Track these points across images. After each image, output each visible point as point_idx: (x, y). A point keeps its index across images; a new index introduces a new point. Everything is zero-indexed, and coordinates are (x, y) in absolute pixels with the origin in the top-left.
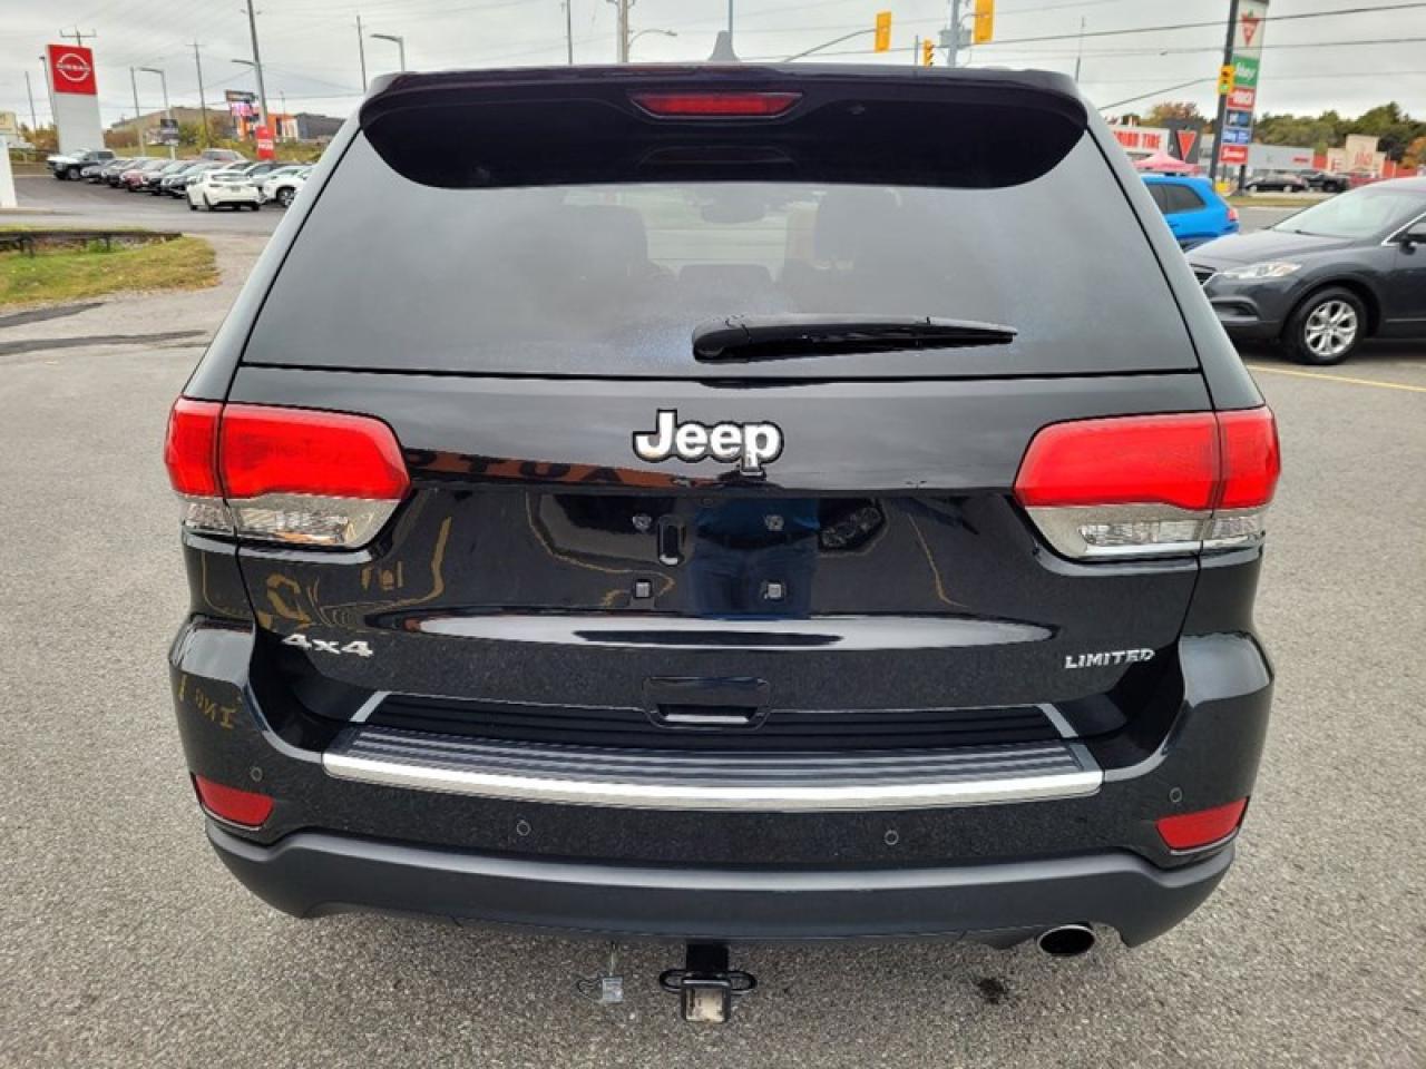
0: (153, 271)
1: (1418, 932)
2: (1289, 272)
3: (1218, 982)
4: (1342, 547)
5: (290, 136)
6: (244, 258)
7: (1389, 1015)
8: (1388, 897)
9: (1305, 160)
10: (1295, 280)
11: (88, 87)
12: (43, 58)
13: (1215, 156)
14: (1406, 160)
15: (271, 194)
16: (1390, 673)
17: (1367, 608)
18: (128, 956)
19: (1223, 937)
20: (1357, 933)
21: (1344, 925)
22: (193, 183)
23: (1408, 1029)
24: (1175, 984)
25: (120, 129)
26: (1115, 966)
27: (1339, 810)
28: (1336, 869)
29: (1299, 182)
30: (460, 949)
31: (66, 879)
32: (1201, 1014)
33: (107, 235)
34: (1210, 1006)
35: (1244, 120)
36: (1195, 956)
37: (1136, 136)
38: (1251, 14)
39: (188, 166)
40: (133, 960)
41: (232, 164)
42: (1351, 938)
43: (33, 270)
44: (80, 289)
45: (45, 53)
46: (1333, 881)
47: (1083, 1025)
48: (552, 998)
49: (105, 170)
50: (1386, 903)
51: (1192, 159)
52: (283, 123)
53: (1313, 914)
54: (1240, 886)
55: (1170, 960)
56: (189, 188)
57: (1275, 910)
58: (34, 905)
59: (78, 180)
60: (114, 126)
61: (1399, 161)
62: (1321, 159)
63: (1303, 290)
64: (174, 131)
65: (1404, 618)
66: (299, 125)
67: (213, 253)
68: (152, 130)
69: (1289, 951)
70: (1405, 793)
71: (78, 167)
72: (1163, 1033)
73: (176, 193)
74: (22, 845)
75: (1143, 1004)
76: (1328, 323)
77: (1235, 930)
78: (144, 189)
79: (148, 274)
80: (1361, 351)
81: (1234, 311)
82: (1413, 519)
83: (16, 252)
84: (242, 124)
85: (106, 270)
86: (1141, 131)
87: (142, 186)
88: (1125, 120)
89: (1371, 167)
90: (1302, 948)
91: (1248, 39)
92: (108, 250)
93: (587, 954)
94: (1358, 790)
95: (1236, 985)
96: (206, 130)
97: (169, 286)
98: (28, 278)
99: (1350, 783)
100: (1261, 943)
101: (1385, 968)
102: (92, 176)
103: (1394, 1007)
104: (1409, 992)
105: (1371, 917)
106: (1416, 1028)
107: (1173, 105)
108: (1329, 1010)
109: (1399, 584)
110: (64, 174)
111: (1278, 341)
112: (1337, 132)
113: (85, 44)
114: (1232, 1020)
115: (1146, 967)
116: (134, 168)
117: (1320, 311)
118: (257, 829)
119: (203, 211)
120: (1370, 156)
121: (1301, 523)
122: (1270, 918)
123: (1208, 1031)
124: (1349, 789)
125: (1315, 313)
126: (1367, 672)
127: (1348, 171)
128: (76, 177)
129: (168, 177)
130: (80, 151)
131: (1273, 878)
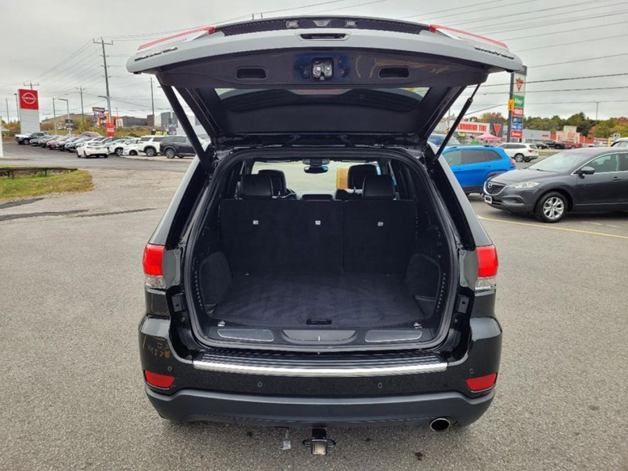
0: (66, 184)
1: (574, 435)
2: (535, 186)
3: (500, 452)
4: (555, 296)
5: (119, 125)
6: (104, 179)
7: (561, 462)
8: (563, 423)
9: (547, 136)
10: (537, 189)
11: (35, 106)
12: (16, 94)
13: (509, 134)
14: (589, 136)
15: (112, 151)
16: (571, 343)
17: (564, 319)
18: (100, 449)
19: (503, 437)
20: (551, 435)
21: (547, 432)
22: (79, 146)
23: (567, 467)
24: (485, 453)
25: (46, 122)
26: (464, 447)
27: (548, 393)
28: (545, 413)
29: (545, 145)
30: (224, 445)
31: (72, 423)
32: (494, 463)
33: (46, 169)
34: (498, 460)
35: (519, 120)
36: (492, 444)
37: (476, 126)
38: (519, 79)
39: (77, 139)
40: (102, 451)
41: (96, 138)
42: (549, 437)
43: (14, 184)
44: (34, 192)
45: (17, 93)
46: (544, 417)
47: (452, 467)
48: (259, 461)
49: (41, 140)
50: (563, 425)
51: (500, 135)
52: (117, 120)
53: (536, 429)
54: (510, 420)
55: (483, 445)
56: (78, 149)
57: (523, 428)
58: (62, 433)
59: (28, 145)
60: (43, 121)
61: (586, 136)
62: (553, 135)
63: (541, 193)
64: (71, 124)
65: (578, 323)
66: (124, 122)
67: (91, 177)
68: (60, 123)
69: (526, 441)
70: (572, 387)
71: (28, 139)
72: (480, 469)
73: (72, 150)
74: (53, 412)
75: (473, 460)
76: (552, 206)
77: (507, 435)
78: (57, 148)
79: (63, 185)
80: (566, 217)
81: (514, 201)
82: (583, 285)
83: (7, 177)
84: (99, 120)
85: (45, 184)
86: (478, 124)
87: (56, 147)
88: (471, 119)
89: (575, 139)
90: (531, 440)
91: (519, 89)
92: (46, 176)
93: (270, 446)
94: (555, 386)
95: (507, 453)
96: (83, 123)
97: (72, 191)
98: (11, 188)
99: (552, 383)
100: (517, 439)
101: (561, 447)
102: (34, 143)
103: (563, 460)
104: (569, 454)
105: (557, 430)
106: (570, 466)
107: (491, 113)
108: (540, 461)
109: (576, 310)
110: (22, 142)
111: (533, 213)
112: (560, 124)
113: (34, 89)
114: (505, 464)
115: (475, 447)
116: (53, 139)
117: (549, 201)
118: (168, 389)
119: (84, 158)
120: (574, 134)
121: (540, 286)
122: (520, 430)
123: (496, 468)
124: (552, 385)
125: (547, 202)
126: (562, 343)
127: (565, 140)
128: (27, 143)
129: (68, 143)
130: (30, 132)
131: (522, 417)
